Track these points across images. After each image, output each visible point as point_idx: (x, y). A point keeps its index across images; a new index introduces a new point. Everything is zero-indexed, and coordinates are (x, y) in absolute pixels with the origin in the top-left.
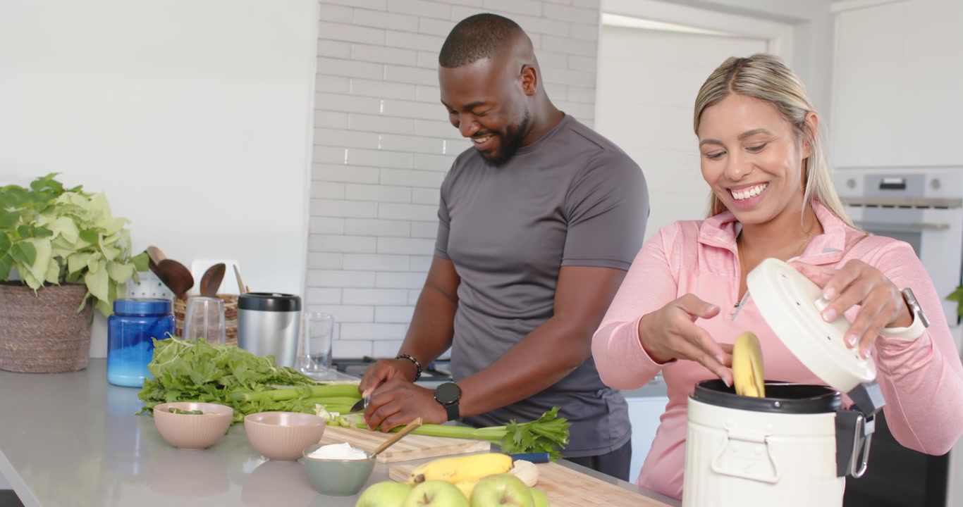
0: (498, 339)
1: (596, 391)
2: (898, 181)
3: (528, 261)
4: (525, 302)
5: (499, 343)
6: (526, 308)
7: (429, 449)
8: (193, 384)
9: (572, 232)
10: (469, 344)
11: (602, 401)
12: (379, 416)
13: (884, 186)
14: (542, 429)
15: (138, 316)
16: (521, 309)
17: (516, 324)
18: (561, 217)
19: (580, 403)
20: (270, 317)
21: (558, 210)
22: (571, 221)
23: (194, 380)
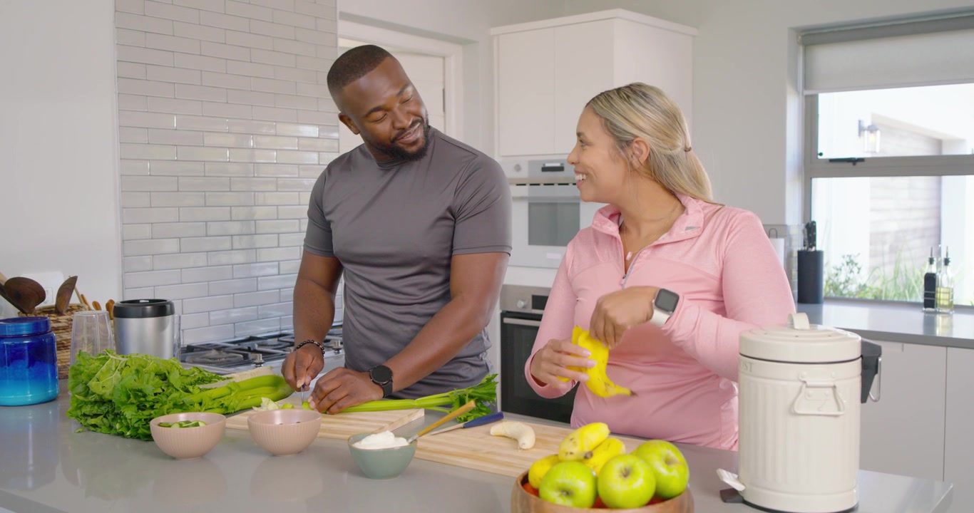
0: (399, 322)
1: (477, 355)
2: (558, 165)
3: (425, 255)
4: (421, 290)
5: (402, 326)
6: (421, 294)
7: (393, 423)
8: (145, 396)
9: (459, 227)
10: (368, 329)
11: (484, 363)
12: (330, 400)
13: (545, 169)
14: (477, 393)
15: (20, 337)
16: (418, 296)
17: (417, 309)
18: (452, 216)
19: (469, 366)
20: (150, 322)
21: (450, 210)
22: (461, 217)
23: (147, 392)
